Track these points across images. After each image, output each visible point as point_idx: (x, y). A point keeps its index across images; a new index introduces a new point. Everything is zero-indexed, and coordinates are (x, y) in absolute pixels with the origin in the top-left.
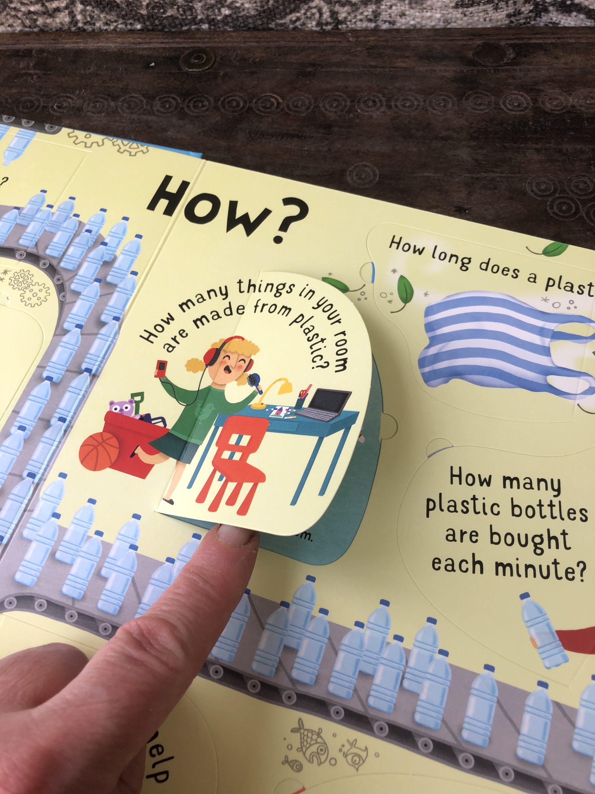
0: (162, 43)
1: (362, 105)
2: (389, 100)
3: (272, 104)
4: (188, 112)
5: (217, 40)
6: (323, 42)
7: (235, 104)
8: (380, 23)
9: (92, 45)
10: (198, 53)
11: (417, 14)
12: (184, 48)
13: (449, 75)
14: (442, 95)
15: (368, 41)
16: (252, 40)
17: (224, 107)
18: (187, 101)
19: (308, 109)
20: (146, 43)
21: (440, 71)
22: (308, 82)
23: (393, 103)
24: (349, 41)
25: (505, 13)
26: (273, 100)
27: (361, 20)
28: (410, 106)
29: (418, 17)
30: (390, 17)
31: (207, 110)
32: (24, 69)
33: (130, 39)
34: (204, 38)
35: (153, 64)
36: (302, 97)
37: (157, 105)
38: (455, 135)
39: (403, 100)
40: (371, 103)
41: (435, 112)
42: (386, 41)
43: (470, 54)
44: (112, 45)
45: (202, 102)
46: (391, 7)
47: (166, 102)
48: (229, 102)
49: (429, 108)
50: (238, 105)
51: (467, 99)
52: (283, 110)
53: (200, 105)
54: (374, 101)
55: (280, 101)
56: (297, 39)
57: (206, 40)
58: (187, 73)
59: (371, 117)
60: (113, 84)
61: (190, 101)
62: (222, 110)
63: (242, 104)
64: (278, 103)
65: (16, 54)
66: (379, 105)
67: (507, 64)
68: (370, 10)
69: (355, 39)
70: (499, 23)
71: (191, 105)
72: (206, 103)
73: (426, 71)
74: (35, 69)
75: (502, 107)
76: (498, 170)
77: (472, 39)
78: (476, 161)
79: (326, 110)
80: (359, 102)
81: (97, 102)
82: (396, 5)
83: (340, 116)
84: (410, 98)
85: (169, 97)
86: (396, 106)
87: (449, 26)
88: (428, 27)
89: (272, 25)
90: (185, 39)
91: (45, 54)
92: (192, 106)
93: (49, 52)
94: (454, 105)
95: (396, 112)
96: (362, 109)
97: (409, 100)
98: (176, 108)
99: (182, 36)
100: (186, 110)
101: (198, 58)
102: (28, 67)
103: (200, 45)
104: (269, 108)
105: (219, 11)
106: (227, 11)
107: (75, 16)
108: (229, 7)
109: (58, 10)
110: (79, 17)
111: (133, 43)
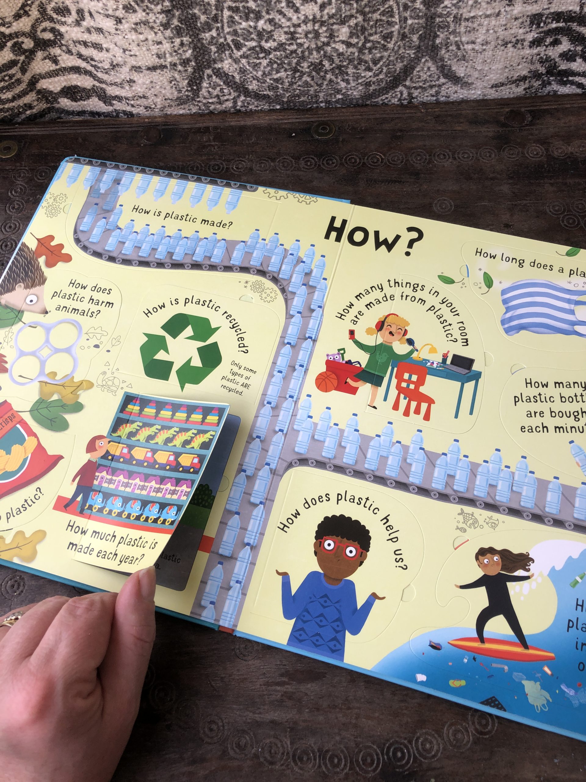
0: (297, 118)
1: (437, 158)
2: (454, 154)
3: (378, 160)
4: (324, 168)
5: (333, 115)
6: (405, 113)
7: (353, 161)
8: (439, 97)
9: (249, 122)
10: (324, 124)
11: (465, 92)
12: (312, 121)
13: (491, 134)
14: (487, 149)
15: (435, 111)
16: (357, 114)
17: (347, 163)
18: (322, 160)
19: (402, 162)
20: (286, 119)
21: (484, 131)
22: (399, 143)
23: (456, 156)
24: (421, 112)
25: (523, 88)
26: (378, 157)
27: (427, 96)
28: (467, 158)
29: (465, 94)
30: (447, 93)
31: (335, 166)
32: (207, 142)
33: (274, 117)
34: (325, 114)
35: (294, 134)
36: (397, 154)
37: (302, 163)
38: (499, 176)
39: (463, 153)
40: (442, 157)
41: (484, 161)
42: (446, 111)
43: (502, 118)
44: (263, 121)
45: (331, 160)
46: (448, 88)
47: (308, 161)
48: (349, 160)
49: (480, 158)
50: (356, 162)
51: (503, 151)
52: (386, 164)
53: (331, 163)
54: (444, 155)
55: (383, 157)
56: (386, 112)
57: (326, 115)
58: (317, 139)
59: (444, 166)
60: (270, 150)
61: (323, 160)
62: (346, 166)
63: (358, 160)
64: (382, 159)
65: (198, 130)
66: (447, 157)
67: (527, 125)
68: (434, 90)
69: (425, 111)
70: (519, 94)
71: (325, 162)
72: (335, 161)
73: (476, 132)
74: (214, 141)
75: (527, 155)
76: (528, 199)
77: (503, 108)
78: (514, 193)
79: (414, 162)
80: (434, 156)
81: (262, 163)
82: (451, 87)
83: (424, 166)
84: (467, 151)
85: (309, 158)
86: (459, 158)
87: (486, 98)
88: (472, 99)
89: (368, 102)
90: (312, 115)
91: (219, 130)
92: (325, 164)
93: (221, 129)
94: (496, 155)
95: (459, 162)
96: (437, 161)
97: (467, 153)
98: (315, 165)
99: (309, 113)
100: (322, 166)
101: (324, 129)
102: (210, 141)
103: (323, 119)
104: (376, 163)
105: (335, 96)
106: (340, 97)
107: (237, 103)
108: (342, 94)
109: (227, 100)
110: (239, 104)
111: (277, 120)
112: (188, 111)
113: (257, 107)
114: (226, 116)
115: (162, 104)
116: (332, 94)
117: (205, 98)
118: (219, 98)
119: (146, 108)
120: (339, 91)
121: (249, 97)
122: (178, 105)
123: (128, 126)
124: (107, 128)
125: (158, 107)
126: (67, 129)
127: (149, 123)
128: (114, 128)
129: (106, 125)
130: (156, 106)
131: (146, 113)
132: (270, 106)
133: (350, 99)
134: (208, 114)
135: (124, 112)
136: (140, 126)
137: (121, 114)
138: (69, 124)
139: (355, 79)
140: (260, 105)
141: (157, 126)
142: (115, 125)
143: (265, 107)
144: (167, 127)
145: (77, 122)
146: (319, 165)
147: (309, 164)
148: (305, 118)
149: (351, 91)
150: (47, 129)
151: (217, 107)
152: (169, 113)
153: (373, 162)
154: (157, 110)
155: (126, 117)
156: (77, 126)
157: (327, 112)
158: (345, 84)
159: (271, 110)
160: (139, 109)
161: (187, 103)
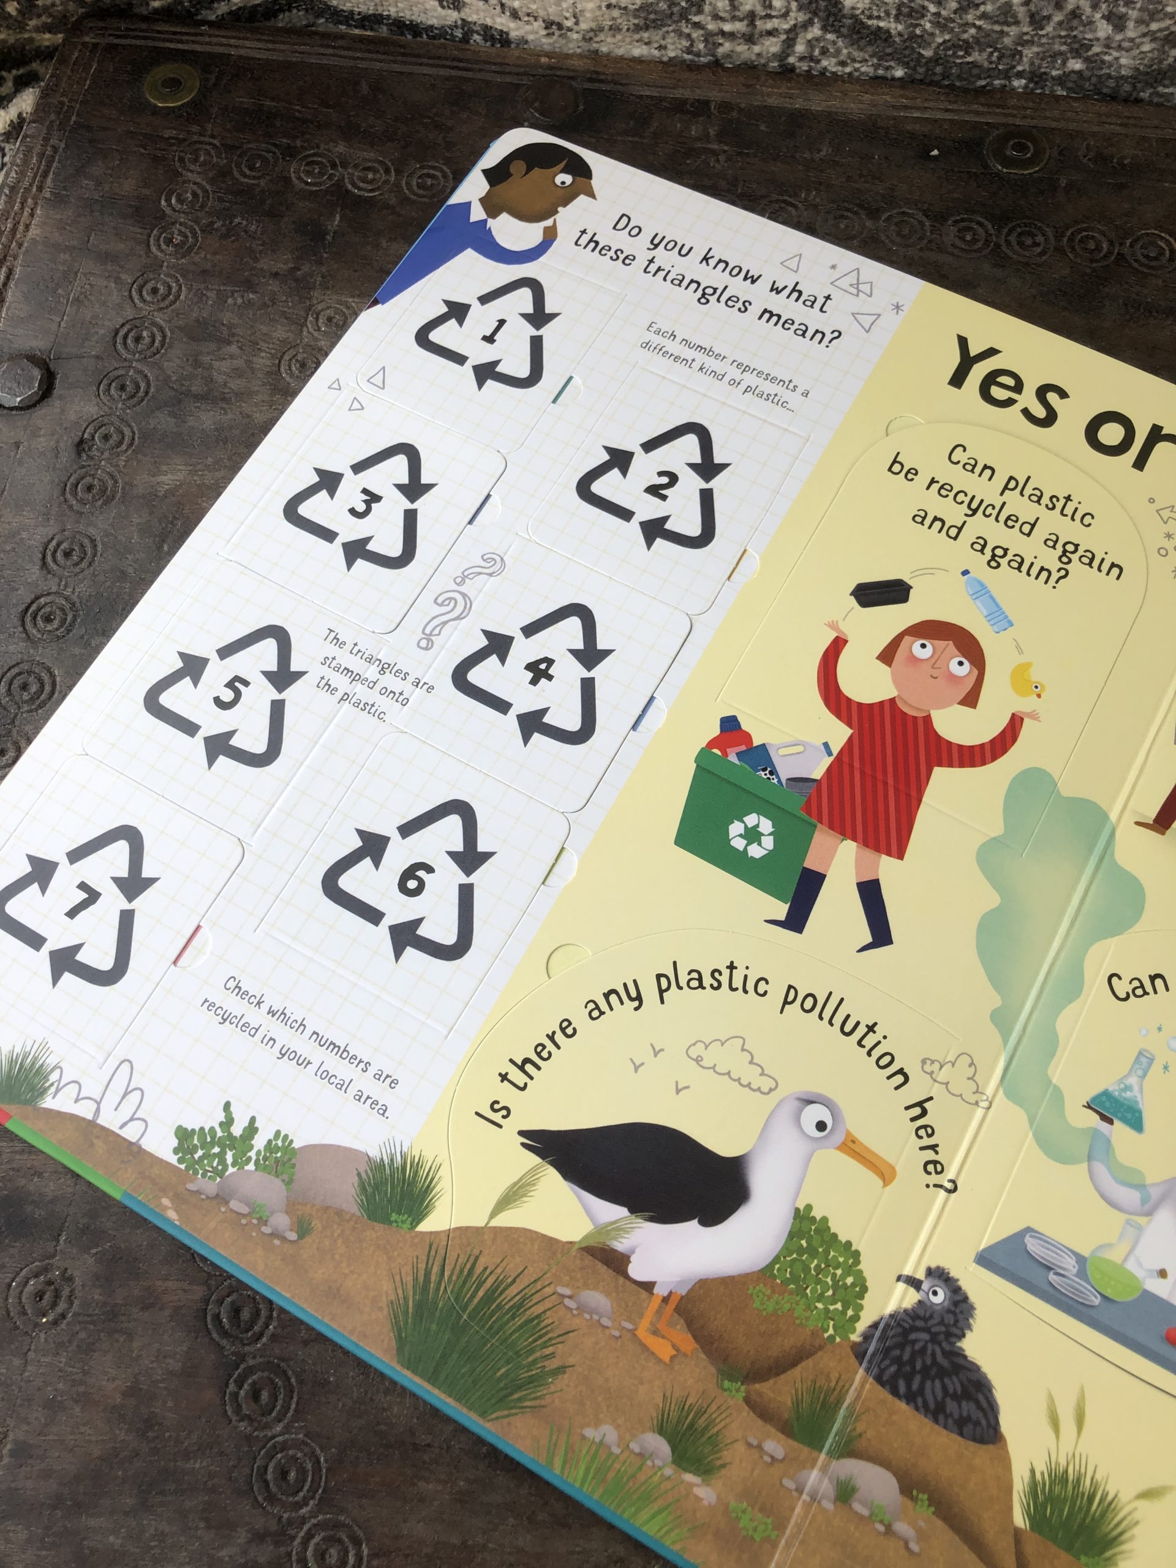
4: (1010, 254)
5: (1048, 114)
7: (1092, 245)
9: (817, 102)
10: (1021, 136)
12: (987, 124)
16: (1114, 120)
17: (1073, 249)
18: (1005, 231)
20: (918, 109)
26: (1161, 244)
31: (1043, 253)
32: (699, 139)
33: (887, 97)
34: (1025, 108)
35: (935, 152)
37: (950, 233)
44: (856, 105)
45: (1033, 235)
47: (968, 229)
48: (1081, 241)
50: (1098, 248)
53: (1030, 242)
57: (1028, 112)
58: (998, 174)
60: (867, 185)
61: (1010, 231)
62: (1071, 256)
63: (1105, 246)
64: (1173, 251)
65: (679, 106)
71: (1012, 238)
72: (1040, 239)
74: (721, 142)
81: (842, 216)
85: (971, 221)
89: (1145, 95)
91: (735, 114)
92: (1015, 243)
93: (741, 110)
98: (987, 242)
100: (1004, 248)
101: (1021, 147)
102: (706, 137)
103: (1018, 122)
104: (1156, 259)
105: (1064, 63)
106: (1076, 65)
107: (794, 45)
108: (1087, 60)
109: (770, 33)
110: (800, 48)
111: (894, 107)
112: (656, 53)
113: (843, 64)
114: (758, 79)
115: (595, 19)
116: (1061, 53)
117: (716, 17)
118: (752, 23)
119: (549, 24)
120: (1079, 48)
121: (837, 31)
122: (638, 28)
123: (493, 68)
124: (437, 66)
125: (584, 26)
126: (333, 55)
127: (551, 68)
128: (459, 69)
129: (439, 58)
130: (577, 23)
131: (544, 40)
132: (876, 67)
133: (1100, 77)
134: (707, 65)
135: (487, 32)
136: (526, 74)
137: (476, 37)
138: (340, 43)
139: (1147, 18)
140: (854, 61)
141: (572, 78)
142: (460, 61)
143: (863, 69)
144: (596, 86)
145: (361, 39)
146: (998, 246)
147: (968, 238)
148: (970, 112)
149: (1115, 54)
150: (282, 47)
151: (739, 49)
152: (604, 49)
153: (1147, 257)
154: (575, 36)
155: (488, 44)
156: (361, 50)
157: (1031, 104)
158: (1110, 27)
159: (877, 78)
160: (528, 28)
161: (663, 26)
